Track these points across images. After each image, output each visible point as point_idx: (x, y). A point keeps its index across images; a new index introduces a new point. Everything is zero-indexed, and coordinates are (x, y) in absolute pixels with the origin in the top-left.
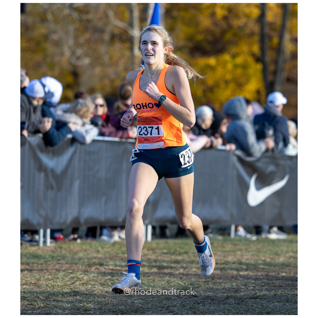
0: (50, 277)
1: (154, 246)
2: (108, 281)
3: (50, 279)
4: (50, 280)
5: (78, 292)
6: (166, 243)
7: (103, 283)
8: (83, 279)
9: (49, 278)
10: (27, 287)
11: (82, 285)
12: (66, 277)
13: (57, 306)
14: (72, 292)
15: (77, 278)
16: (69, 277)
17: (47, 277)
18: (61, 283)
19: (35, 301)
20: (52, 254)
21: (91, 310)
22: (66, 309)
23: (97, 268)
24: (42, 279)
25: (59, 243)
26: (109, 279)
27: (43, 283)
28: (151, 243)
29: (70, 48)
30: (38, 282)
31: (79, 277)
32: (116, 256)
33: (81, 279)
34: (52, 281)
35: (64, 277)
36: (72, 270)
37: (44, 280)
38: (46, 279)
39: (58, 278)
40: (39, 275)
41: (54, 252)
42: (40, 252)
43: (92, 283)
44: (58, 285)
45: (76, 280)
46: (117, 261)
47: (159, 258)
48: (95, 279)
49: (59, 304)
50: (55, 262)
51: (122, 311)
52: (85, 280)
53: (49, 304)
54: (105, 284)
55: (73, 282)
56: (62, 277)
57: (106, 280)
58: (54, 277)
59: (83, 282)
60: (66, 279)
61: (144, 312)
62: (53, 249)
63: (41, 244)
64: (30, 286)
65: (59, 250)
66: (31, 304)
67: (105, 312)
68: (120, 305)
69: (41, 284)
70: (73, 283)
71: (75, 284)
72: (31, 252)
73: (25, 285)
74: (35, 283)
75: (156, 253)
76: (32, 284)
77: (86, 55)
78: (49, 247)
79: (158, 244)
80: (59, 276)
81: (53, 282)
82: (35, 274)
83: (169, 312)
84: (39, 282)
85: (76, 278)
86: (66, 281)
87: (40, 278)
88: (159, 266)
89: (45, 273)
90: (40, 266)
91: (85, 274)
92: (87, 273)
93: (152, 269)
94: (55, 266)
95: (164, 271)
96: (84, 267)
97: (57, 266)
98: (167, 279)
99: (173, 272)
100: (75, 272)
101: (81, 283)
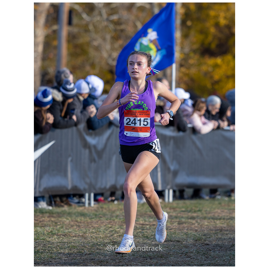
0: (94, 230)
1: (175, 205)
2: (139, 233)
3: (94, 232)
4: (94, 233)
5: (116, 242)
6: (184, 203)
7: (135, 235)
8: (119, 232)
9: (93, 231)
10: (76, 239)
11: (119, 237)
12: (107, 230)
13: (100, 253)
14: (111, 242)
15: (115, 231)
16: (109, 230)
17: (92, 231)
18: (102, 235)
19: (82, 249)
20: (95, 213)
21: (126, 256)
22: (107, 256)
24: (88, 232)
25: (101, 204)
26: (140, 232)
27: (89, 235)
28: (172, 203)
29: (107, 52)
30: (84, 235)
31: (116, 231)
32: (145, 214)
33: (118, 232)
34: (95, 234)
35: (105, 230)
36: (111, 225)
37: (89, 233)
38: (91, 232)
39: (100, 231)
40: (85, 229)
41: (96, 211)
42: (86, 211)
44: (100, 237)
45: (114, 233)
46: (146, 218)
47: (179, 215)
49: (101, 252)
50: (98, 219)
52: (121, 233)
53: (93, 252)
54: (137, 235)
55: (112, 234)
56: (103, 230)
57: (138, 233)
58: (97, 231)
59: (120, 234)
60: (107, 232)
61: (167, 258)
62: (96, 209)
63: (87, 205)
64: (78, 238)
65: (101, 210)
66: (79, 252)
67: (137, 257)
69: (87, 236)
70: (112, 235)
71: (113, 236)
72: (79, 211)
73: (75, 237)
74: (82, 236)
75: (176, 211)
76: (80, 236)
78: (93, 207)
79: (178, 204)
80: (101, 230)
81: (97, 235)
82: (83, 229)
83: (187, 257)
84: (85, 234)
85: (114, 231)
86: (106, 234)
87: (86, 231)
88: (179, 222)
89: (90, 228)
90: (86, 222)
91: (121, 228)
92: (122, 227)
93: (173, 224)
94: (97, 222)
95: (183, 225)
96: (120, 222)
97: (99, 222)
98: (185, 232)
99: (190, 226)
100: (113, 227)
101: (118, 235)
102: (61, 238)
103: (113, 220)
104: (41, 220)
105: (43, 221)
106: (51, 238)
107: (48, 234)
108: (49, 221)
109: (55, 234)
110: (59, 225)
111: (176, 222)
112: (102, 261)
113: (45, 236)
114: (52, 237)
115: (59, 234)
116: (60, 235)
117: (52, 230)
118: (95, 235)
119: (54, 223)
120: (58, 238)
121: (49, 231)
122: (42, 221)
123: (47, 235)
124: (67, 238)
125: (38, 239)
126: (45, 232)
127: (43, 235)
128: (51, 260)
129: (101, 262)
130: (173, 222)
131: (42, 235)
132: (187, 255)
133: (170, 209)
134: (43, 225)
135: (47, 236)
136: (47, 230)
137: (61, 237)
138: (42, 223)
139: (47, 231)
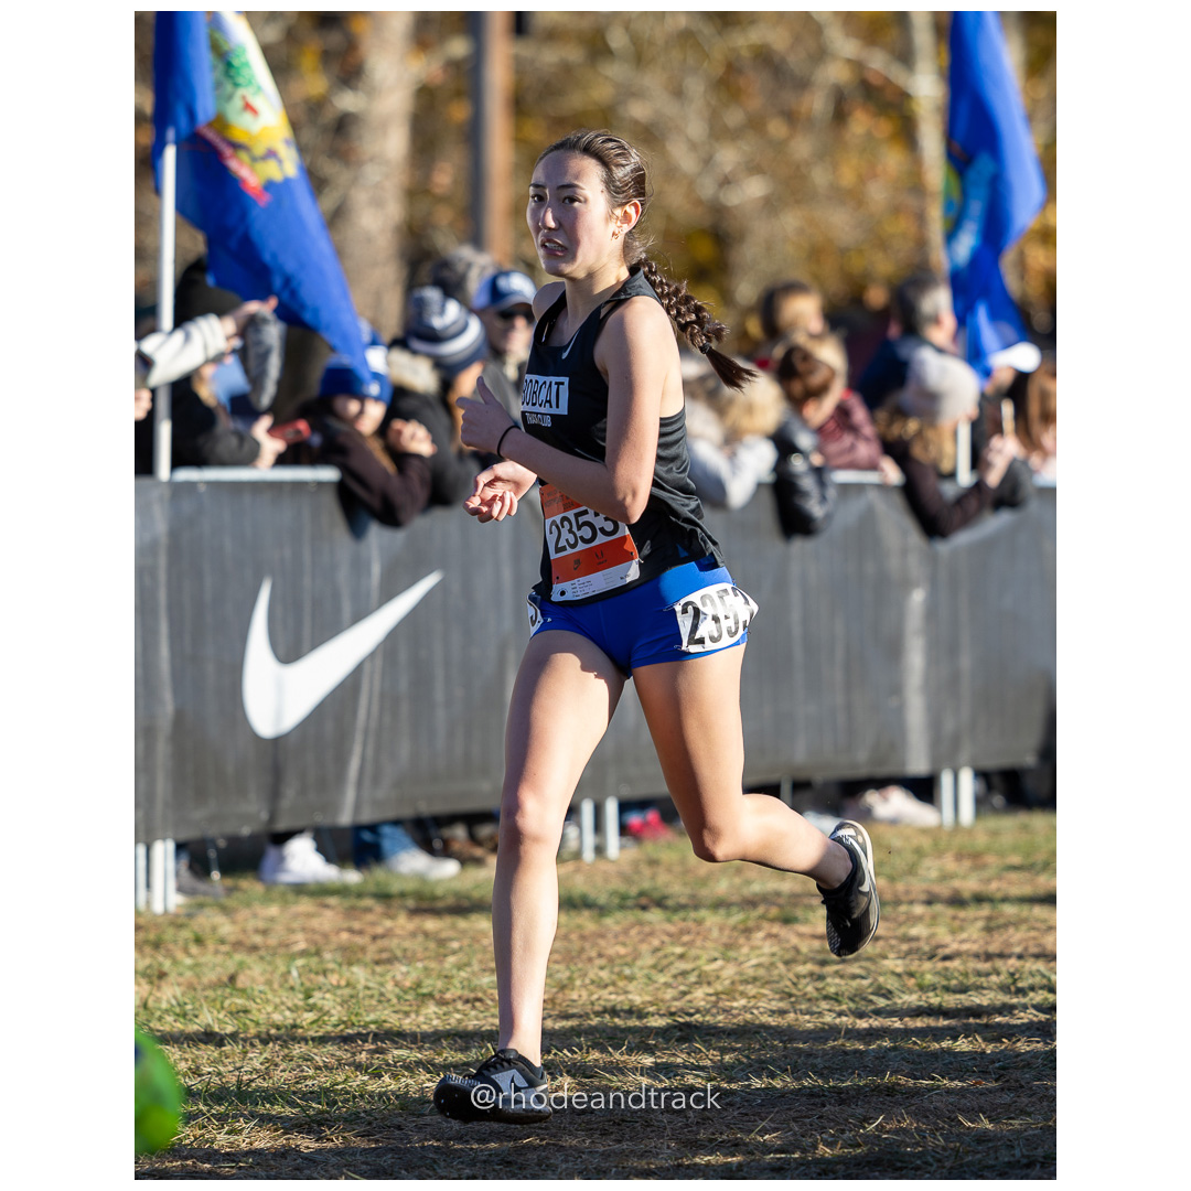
0: (604, 975)
1: (981, 840)
3: (608, 981)
4: (606, 986)
6: (1025, 828)
7: (787, 990)
8: (718, 977)
9: (601, 978)
12: (661, 971)
14: (675, 1027)
15: (699, 976)
16: (674, 971)
17: (597, 975)
18: (640, 995)
20: (623, 888)
23: (770, 936)
24: (578, 983)
25: (649, 848)
26: (811, 975)
27: (580, 996)
28: (970, 831)
29: (693, 146)
30: (560, 996)
31: (706, 972)
33: (712, 979)
34: (611, 989)
35: (653, 972)
36: (684, 944)
37: (584, 986)
38: (593, 983)
39: (631, 979)
40: (568, 968)
41: (627, 879)
42: (580, 883)
43: (751, 990)
45: (696, 983)
47: (994, 886)
48: (761, 972)
50: (629, 917)
51: (841, 1093)
52: (727, 982)
54: (794, 991)
55: (682, 988)
56: (646, 971)
57: (799, 978)
58: (619, 974)
59: (719, 988)
60: (662, 979)
62: (627, 869)
63: (589, 855)
65: (646, 871)
67: (783, 1096)
68: (837, 1069)
69: (573, 1000)
70: (684, 993)
71: (688, 997)
75: (984, 867)
77: (754, 168)
78: (613, 862)
79: (995, 833)
80: (636, 970)
81: (617, 994)
82: (556, 967)
83: (1003, 1089)
84: (564, 994)
85: (696, 973)
86: (658, 989)
87: (571, 979)
88: (989, 919)
89: (590, 960)
90: (574, 937)
91: (727, 960)
92: (732, 954)
93: (962, 929)
94: (626, 932)
95: (1005, 937)
96: (727, 932)
97: (633, 932)
98: (1012, 966)
99: (1034, 938)
100: (693, 952)
101: (711, 991)
102: (458, 1016)
103: (695, 920)
104: (379, 930)
105: (386, 935)
106: (413, 1016)
107: (399, 998)
108: (413, 935)
109: (430, 996)
110: (454, 952)
111: (976, 919)
112: (623, 1121)
113: (386, 1005)
114: (417, 1013)
115: (448, 996)
116: (454, 1000)
117: (422, 977)
118: (611, 994)
119: (432, 945)
120: (444, 1015)
121: (408, 984)
122: (383, 936)
123: (394, 1001)
124: (481, 1015)
125: (353, 1024)
126: (390, 986)
127: (380, 1001)
128: (400, 1119)
129: (619, 1125)
130: (963, 920)
131: (374, 1002)
132: (1008, 1078)
133: (959, 857)
134: (385, 956)
135: (393, 1006)
136: (399, 977)
137: (458, 1011)
138: (381, 943)
139: (397, 984)
